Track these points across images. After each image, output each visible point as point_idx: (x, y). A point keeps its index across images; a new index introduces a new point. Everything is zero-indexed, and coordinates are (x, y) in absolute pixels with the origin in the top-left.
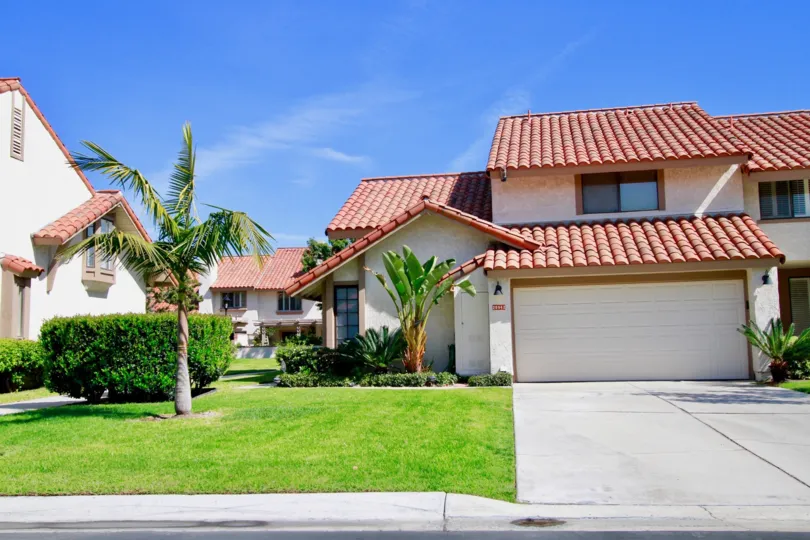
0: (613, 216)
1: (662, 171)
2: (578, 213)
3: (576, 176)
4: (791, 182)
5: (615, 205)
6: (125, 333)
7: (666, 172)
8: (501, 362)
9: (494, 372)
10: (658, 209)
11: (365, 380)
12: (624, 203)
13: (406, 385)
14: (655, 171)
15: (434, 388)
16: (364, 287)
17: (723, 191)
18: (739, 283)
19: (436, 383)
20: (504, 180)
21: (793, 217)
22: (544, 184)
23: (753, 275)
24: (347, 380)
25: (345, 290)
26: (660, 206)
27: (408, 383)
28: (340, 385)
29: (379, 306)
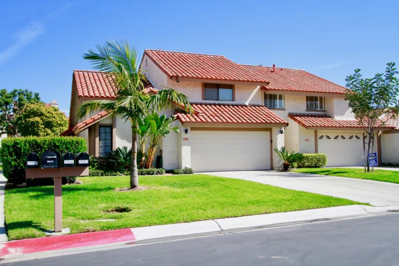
0: (217, 102)
1: (234, 85)
2: (203, 99)
3: (202, 83)
4: (274, 95)
5: (216, 97)
6: (58, 147)
7: (236, 86)
8: (186, 163)
9: (183, 168)
10: (233, 101)
11: (125, 173)
12: (220, 97)
13: (148, 174)
14: (232, 85)
15: (159, 175)
16: (115, 127)
17: (255, 96)
18: (268, 133)
19: (159, 173)
20: (178, 82)
21: (274, 108)
22: (189, 85)
23: (275, 130)
24: (119, 173)
25: (104, 128)
26: (233, 100)
27: (149, 173)
28: (115, 175)
29: (123, 137)
